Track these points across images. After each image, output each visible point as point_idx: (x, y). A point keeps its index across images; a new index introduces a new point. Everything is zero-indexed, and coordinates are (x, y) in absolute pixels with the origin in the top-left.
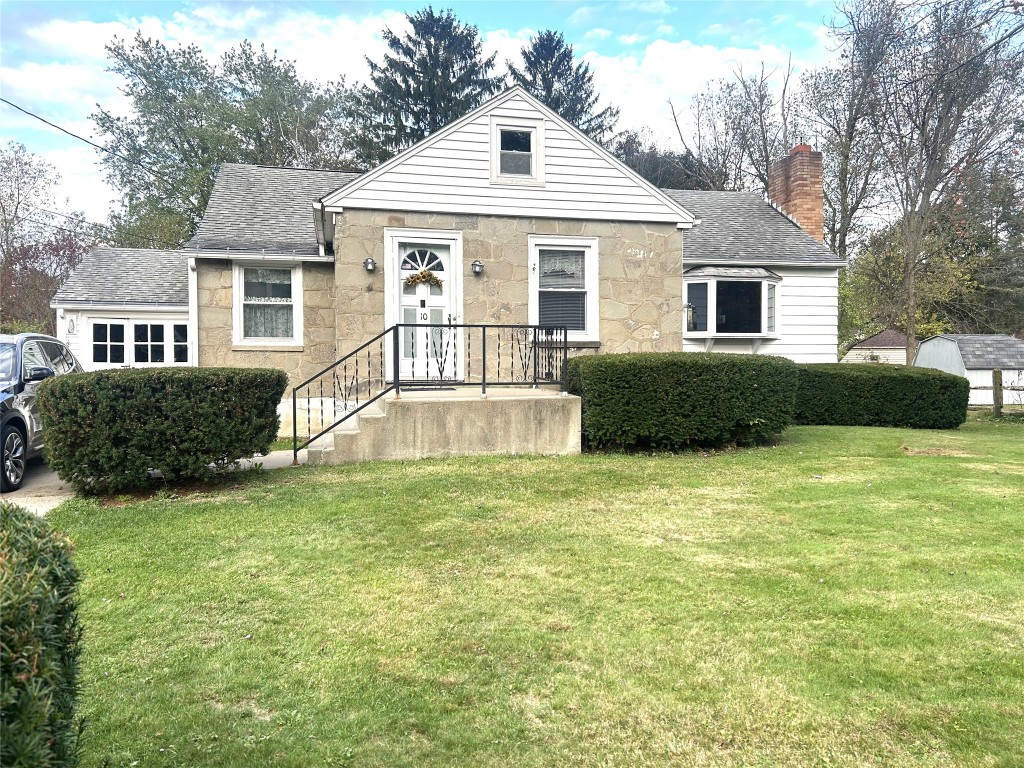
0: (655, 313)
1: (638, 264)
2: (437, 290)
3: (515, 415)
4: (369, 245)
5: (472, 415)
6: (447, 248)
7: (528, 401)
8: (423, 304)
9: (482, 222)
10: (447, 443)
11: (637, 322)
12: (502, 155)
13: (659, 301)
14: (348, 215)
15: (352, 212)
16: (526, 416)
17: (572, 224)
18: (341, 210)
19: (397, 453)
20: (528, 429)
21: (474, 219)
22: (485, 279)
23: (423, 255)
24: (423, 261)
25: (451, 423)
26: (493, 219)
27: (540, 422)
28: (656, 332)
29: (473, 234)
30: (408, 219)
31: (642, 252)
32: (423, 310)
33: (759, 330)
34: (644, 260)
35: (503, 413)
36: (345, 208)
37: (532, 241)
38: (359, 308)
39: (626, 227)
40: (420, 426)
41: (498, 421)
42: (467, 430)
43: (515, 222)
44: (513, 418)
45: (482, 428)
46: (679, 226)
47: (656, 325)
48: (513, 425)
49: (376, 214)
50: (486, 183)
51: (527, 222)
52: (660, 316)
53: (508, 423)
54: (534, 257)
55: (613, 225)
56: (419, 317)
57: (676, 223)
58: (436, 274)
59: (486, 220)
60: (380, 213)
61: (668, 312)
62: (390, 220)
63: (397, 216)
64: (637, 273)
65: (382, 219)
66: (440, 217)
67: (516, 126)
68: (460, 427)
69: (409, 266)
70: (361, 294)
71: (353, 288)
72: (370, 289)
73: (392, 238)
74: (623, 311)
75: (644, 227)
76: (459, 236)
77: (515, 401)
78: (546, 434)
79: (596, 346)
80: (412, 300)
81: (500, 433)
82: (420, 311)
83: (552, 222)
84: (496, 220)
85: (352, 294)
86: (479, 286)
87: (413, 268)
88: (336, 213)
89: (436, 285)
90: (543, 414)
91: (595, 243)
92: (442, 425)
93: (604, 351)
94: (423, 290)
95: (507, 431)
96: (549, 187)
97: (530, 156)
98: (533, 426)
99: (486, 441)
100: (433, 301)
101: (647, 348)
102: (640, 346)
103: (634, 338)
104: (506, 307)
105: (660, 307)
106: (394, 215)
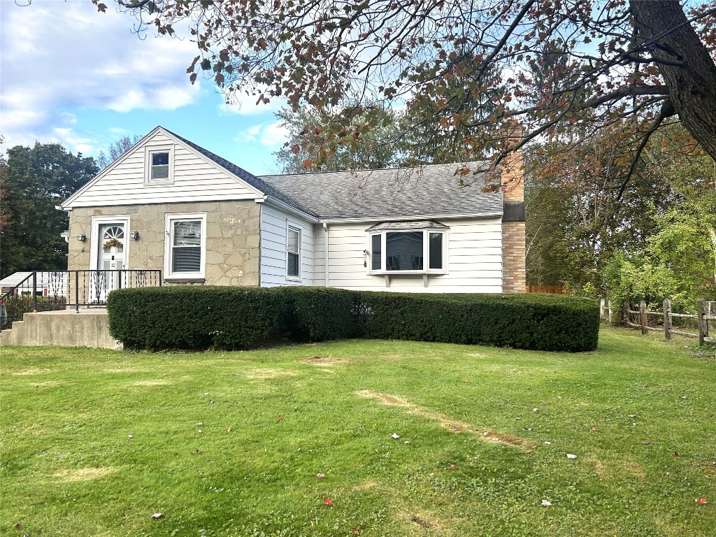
0: (241, 259)
1: (230, 227)
2: (121, 249)
3: (86, 324)
4: (84, 226)
5: (64, 323)
6: (123, 224)
7: (93, 315)
8: (113, 258)
9: (140, 208)
10: (51, 338)
11: (229, 265)
12: (153, 168)
13: (243, 251)
14: (75, 210)
15: (77, 209)
16: (93, 325)
17: (190, 205)
18: (71, 209)
19: (29, 343)
20: (93, 332)
21: (136, 207)
22: (140, 242)
23: (115, 229)
24: (115, 233)
26: (146, 206)
27: (100, 329)
28: (241, 272)
29: (135, 216)
30: (103, 210)
31: (233, 220)
32: (114, 262)
33: (421, 268)
34: (234, 225)
35: (80, 322)
36: (73, 208)
37: (169, 217)
38: (78, 262)
39: (223, 204)
41: (77, 327)
42: (61, 332)
43: (158, 206)
44: (85, 326)
45: (69, 331)
46: (256, 201)
47: (241, 267)
48: (85, 330)
49: (88, 209)
50: (141, 186)
51: (164, 206)
52: (244, 261)
53: (82, 328)
54: (169, 228)
55: (215, 203)
56: (111, 265)
57: (253, 200)
58: (120, 240)
59: (143, 207)
60: (90, 208)
61: (249, 259)
62: (95, 211)
63: (98, 209)
64: (230, 233)
65: (91, 211)
66: (119, 207)
67: (161, 150)
68: (58, 330)
69: (108, 237)
70: (79, 254)
71: (75, 251)
72: (83, 251)
73: (95, 222)
74: (220, 258)
75: (234, 203)
76: (128, 218)
77: (86, 315)
78: (103, 336)
79: (203, 281)
80: (106, 257)
82: (112, 262)
83: (179, 205)
84: (148, 206)
85: (75, 254)
86: (137, 245)
87: (110, 238)
88: (70, 211)
89: (120, 246)
91: (204, 216)
92: (49, 328)
93: (207, 284)
94: (113, 250)
95: (82, 333)
96: (177, 184)
97: (168, 167)
98: (96, 330)
99: (71, 338)
100: (118, 256)
101: (235, 283)
102: (230, 281)
103: (226, 276)
104: (151, 258)
105: (243, 255)
106: (96, 209)
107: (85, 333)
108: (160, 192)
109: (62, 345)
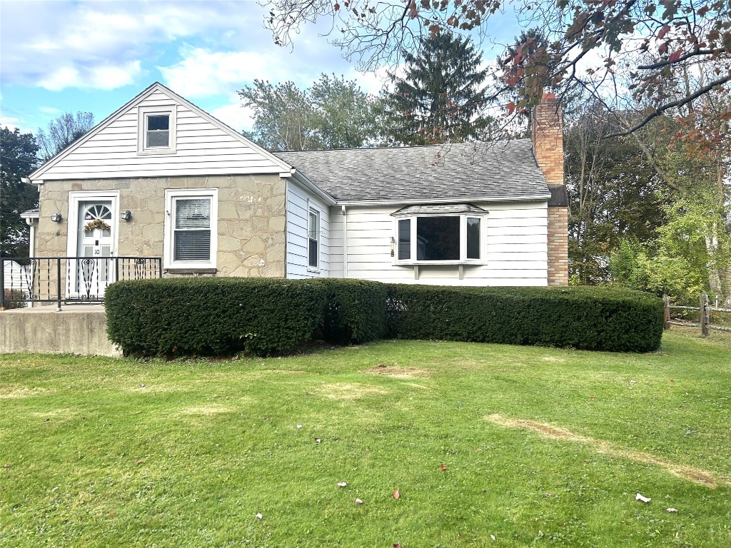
0: (262, 245)
1: (248, 207)
2: (107, 232)
3: (73, 325)
4: (59, 204)
5: (42, 324)
6: (110, 202)
7: (83, 314)
8: (97, 243)
9: (133, 182)
10: (26, 343)
11: (247, 253)
12: (148, 134)
13: (265, 236)
14: (47, 184)
15: (50, 183)
16: (82, 326)
17: (197, 179)
18: (42, 182)
21: (127, 181)
22: (134, 223)
23: (99, 208)
24: (95, 215)
25: (28, 328)
26: (140, 180)
27: (91, 331)
28: (262, 261)
29: (126, 192)
30: (85, 184)
31: (252, 198)
32: (97, 247)
34: (254, 204)
35: (64, 322)
36: (45, 181)
37: (169, 194)
38: (51, 247)
39: (239, 178)
40: (8, 330)
41: (61, 329)
42: (39, 334)
43: (156, 181)
44: (71, 327)
45: (50, 334)
46: (281, 175)
47: (262, 255)
48: (72, 332)
49: (64, 182)
50: (134, 155)
51: (164, 180)
52: (266, 248)
53: (68, 330)
54: (170, 206)
55: (228, 178)
56: (94, 252)
57: (278, 174)
58: (106, 222)
59: (136, 182)
60: (66, 182)
61: (272, 245)
62: (74, 185)
63: (77, 183)
64: (248, 214)
65: (68, 186)
66: (105, 181)
67: (158, 112)
68: (35, 332)
69: (89, 217)
70: (53, 238)
71: (48, 234)
72: (58, 234)
73: (75, 198)
74: (236, 244)
75: (253, 177)
76: (118, 195)
77: (73, 315)
78: (96, 340)
79: (214, 271)
80: (88, 241)
81: (63, 338)
83: (182, 179)
84: (143, 180)
85: (48, 238)
86: (128, 227)
87: (92, 218)
88: (41, 184)
89: (107, 229)
90: (94, 324)
91: (215, 193)
92: (22, 330)
93: (219, 275)
94: (97, 233)
95: (68, 337)
96: (179, 153)
97: (168, 133)
98: (86, 333)
99: (53, 343)
100: (104, 241)
101: (254, 274)
102: (249, 272)
103: (244, 266)
104: (147, 243)
105: (266, 241)
106: (75, 182)
107: (72, 337)
108: (158, 163)
109: (40, 351)
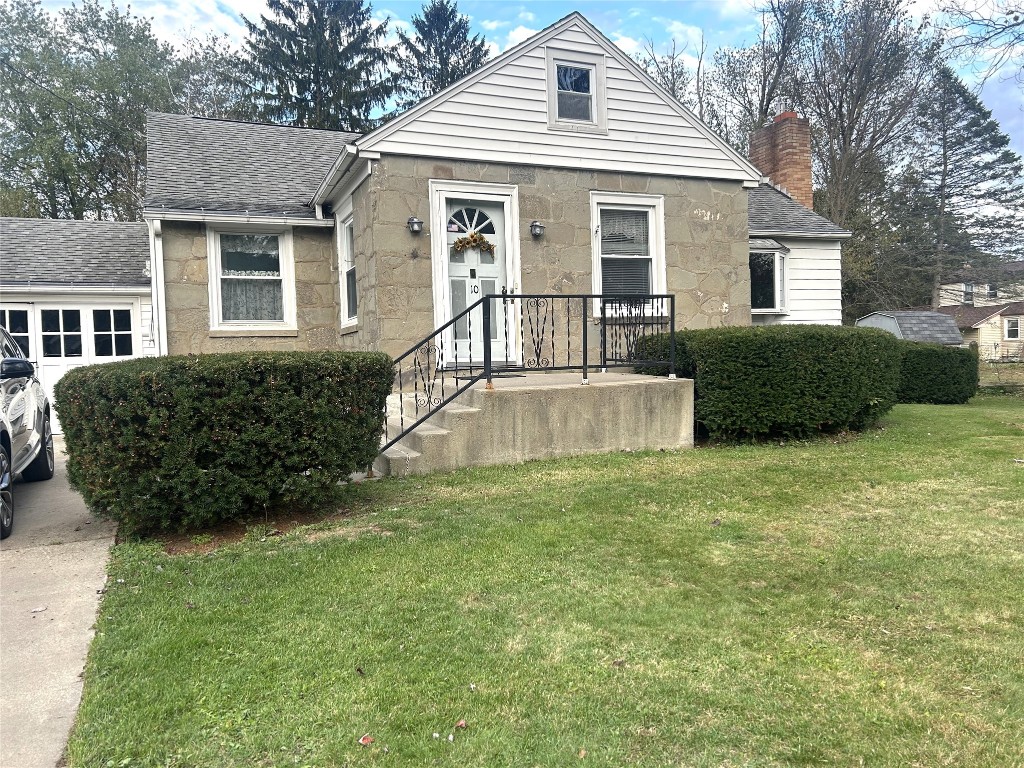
0: (723, 283)
1: (705, 227)
2: (489, 257)
3: (624, 404)
4: (411, 201)
6: (500, 206)
8: (473, 274)
9: (539, 175)
10: (550, 441)
11: (706, 293)
12: (560, 95)
13: (727, 269)
14: (386, 163)
15: (390, 159)
16: (636, 405)
17: (636, 179)
18: (378, 156)
19: (494, 456)
20: (638, 420)
21: (530, 171)
22: (545, 243)
23: (471, 214)
24: (471, 221)
25: (555, 414)
26: (551, 171)
27: (651, 412)
28: (726, 305)
29: (530, 189)
30: (456, 168)
31: (709, 214)
32: (475, 282)
33: (773, 306)
34: (710, 223)
35: (612, 401)
36: (384, 154)
37: (595, 199)
38: (404, 278)
39: (692, 184)
40: (519, 422)
41: (606, 411)
42: (572, 424)
43: (576, 175)
44: (622, 408)
45: (589, 421)
46: (746, 184)
47: (725, 296)
48: (622, 416)
49: (419, 162)
50: (543, 129)
52: (728, 286)
53: (616, 413)
54: (596, 220)
55: (678, 181)
56: (469, 290)
57: (741, 181)
58: (487, 237)
60: (423, 162)
61: (736, 282)
62: (436, 169)
63: (445, 166)
64: (705, 237)
65: (426, 169)
66: (493, 168)
67: (575, 61)
68: (565, 420)
69: (455, 227)
70: (403, 262)
71: (395, 254)
72: (415, 255)
73: (439, 193)
74: (692, 281)
75: (709, 184)
76: (515, 192)
77: (625, 386)
78: (657, 425)
79: (665, 322)
80: (462, 270)
81: (608, 426)
82: (470, 282)
83: (615, 177)
84: (556, 172)
85: (394, 261)
86: (539, 251)
87: (461, 231)
88: (373, 160)
89: (487, 251)
90: (654, 402)
91: (660, 203)
92: (544, 420)
94: (472, 258)
95: (616, 424)
96: (613, 135)
97: (589, 98)
98: (643, 416)
99: (594, 437)
100: (485, 270)
101: (716, 324)
102: (709, 321)
103: (702, 312)
104: (568, 277)
105: (728, 276)
106: (440, 164)
107: (622, 423)
108: (572, 149)
109: (573, 452)
